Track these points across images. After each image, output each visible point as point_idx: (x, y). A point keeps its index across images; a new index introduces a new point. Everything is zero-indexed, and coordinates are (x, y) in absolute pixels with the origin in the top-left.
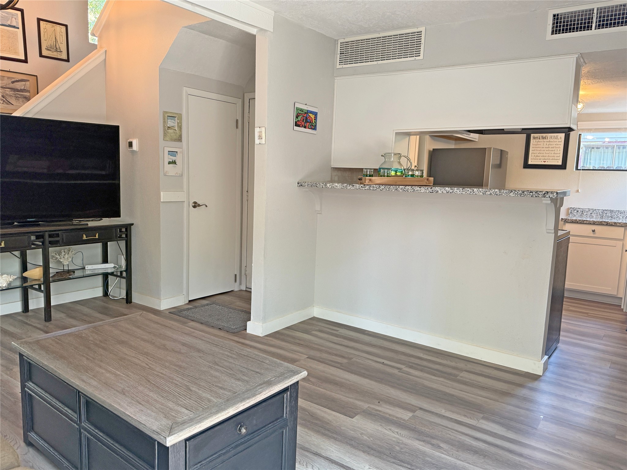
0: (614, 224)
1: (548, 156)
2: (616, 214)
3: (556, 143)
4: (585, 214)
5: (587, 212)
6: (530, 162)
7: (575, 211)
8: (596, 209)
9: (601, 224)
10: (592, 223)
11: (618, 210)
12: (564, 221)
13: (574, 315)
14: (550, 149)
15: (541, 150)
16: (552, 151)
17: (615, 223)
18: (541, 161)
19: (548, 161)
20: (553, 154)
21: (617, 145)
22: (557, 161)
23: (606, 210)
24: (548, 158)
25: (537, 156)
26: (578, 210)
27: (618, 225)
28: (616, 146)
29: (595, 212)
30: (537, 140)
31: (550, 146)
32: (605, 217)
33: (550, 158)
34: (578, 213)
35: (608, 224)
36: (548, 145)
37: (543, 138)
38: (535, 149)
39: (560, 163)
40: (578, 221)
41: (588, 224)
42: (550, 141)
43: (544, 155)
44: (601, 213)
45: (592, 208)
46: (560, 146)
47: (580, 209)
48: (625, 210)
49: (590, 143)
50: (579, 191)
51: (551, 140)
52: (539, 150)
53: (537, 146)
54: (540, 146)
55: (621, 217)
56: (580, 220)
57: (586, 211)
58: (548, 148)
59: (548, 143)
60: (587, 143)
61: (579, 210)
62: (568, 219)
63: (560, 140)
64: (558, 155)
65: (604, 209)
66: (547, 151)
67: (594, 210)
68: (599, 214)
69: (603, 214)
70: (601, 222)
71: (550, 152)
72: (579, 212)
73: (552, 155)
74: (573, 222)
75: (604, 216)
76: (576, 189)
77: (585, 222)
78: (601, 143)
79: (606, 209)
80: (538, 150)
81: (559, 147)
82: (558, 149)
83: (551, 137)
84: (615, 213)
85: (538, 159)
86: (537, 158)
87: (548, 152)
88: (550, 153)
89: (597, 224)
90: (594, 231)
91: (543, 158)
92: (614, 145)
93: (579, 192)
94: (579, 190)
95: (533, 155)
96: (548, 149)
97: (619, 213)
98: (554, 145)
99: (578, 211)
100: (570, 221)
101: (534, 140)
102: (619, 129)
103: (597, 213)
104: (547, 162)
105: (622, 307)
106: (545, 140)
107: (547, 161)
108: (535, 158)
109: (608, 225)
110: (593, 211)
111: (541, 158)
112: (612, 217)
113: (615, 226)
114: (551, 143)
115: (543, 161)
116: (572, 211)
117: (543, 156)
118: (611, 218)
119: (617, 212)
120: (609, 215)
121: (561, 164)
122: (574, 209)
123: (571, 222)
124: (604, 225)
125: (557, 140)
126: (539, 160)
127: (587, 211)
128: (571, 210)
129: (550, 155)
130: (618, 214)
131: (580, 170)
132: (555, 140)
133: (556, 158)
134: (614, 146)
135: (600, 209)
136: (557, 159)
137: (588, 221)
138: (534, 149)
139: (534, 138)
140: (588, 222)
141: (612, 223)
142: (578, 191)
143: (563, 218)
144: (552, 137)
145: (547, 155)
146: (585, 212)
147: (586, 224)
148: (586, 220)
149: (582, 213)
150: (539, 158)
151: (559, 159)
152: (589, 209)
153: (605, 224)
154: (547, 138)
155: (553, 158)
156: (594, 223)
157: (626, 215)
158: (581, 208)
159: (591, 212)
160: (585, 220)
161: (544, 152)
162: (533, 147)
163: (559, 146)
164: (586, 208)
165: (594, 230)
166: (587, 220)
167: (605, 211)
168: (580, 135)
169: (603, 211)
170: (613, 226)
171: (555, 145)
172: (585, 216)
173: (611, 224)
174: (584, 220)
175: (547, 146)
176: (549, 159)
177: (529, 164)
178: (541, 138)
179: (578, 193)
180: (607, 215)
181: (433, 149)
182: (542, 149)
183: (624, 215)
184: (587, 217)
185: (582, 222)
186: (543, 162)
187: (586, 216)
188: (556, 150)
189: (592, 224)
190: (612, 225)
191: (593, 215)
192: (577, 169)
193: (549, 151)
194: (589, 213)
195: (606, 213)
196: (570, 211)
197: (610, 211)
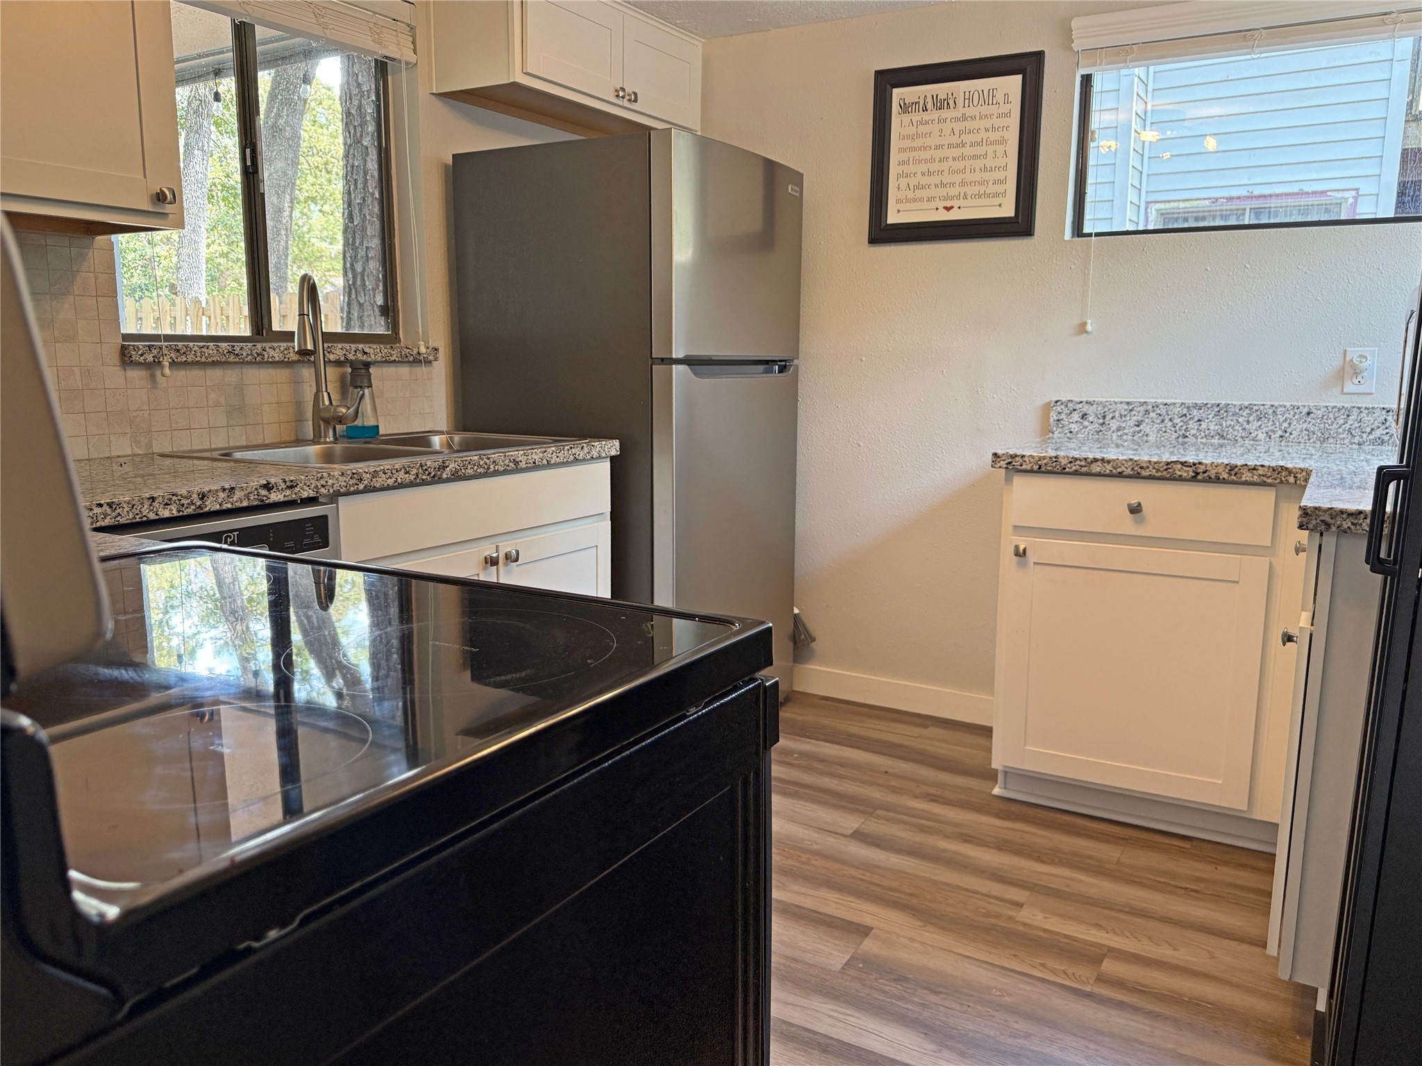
0: (1226, 476)
1: (963, 183)
2: (1241, 420)
3: (987, 123)
4: (1114, 425)
5: (1121, 416)
6: (894, 217)
7: (1076, 417)
8: (1159, 401)
9: (1166, 474)
10: (1129, 471)
11: (1246, 403)
12: (1003, 464)
13: (1025, 988)
14: (968, 151)
15: (932, 160)
16: (975, 157)
17: (1232, 469)
18: (933, 205)
19: (961, 202)
20: (978, 170)
21: (1253, 206)
22: (996, 201)
23: (1199, 407)
24: (963, 190)
25: (919, 187)
26: (1086, 408)
27: (1244, 479)
28: (1251, 209)
29: (1153, 415)
30: (916, 117)
31: (967, 138)
32: (1197, 438)
33: (971, 190)
34: (1086, 423)
35: (1198, 475)
36: (957, 133)
37: (940, 104)
38: (912, 154)
39: (1008, 211)
40: (1064, 462)
41: (1111, 476)
42: (964, 118)
43: (947, 179)
44: (1177, 420)
45: (1142, 400)
46: (1005, 134)
47: (1095, 406)
48: (1276, 404)
49: (1176, 205)
50: (1089, 328)
51: (970, 111)
52: (926, 161)
53: (918, 142)
54: (928, 142)
55: (1262, 436)
56: (1076, 459)
57: (1117, 415)
58: (958, 146)
59: (958, 126)
60: (1167, 206)
61: (1090, 410)
62: (1023, 456)
63: (1004, 108)
64: (1000, 175)
65: (1189, 402)
66: (954, 159)
67: (1150, 407)
68: (1170, 424)
69: (1186, 423)
70: (1168, 464)
71: (968, 163)
72: (1091, 419)
73: (978, 176)
74: (1043, 469)
75: (1193, 432)
76: (1077, 321)
77: (1096, 468)
78: (1207, 202)
79: (1199, 402)
80: (920, 162)
81: (1003, 141)
82: (1000, 149)
83: (969, 99)
84: (1235, 418)
85: (921, 200)
86: (919, 193)
87: (960, 165)
88: (968, 170)
89: (1151, 478)
90: (1135, 510)
91: (942, 192)
92: (1243, 207)
93: (1086, 332)
94: (1085, 324)
95: (904, 182)
96: (957, 152)
97: (1251, 419)
98: (983, 134)
99: (1084, 416)
100: (1029, 467)
101: (906, 118)
102: (1245, 37)
103: (1163, 421)
104: (956, 208)
105: (1272, 949)
106: (945, 113)
107: (955, 203)
108: (910, 195)
109: (1199, 477)
110: (1147, 412)
111: (933, 192)
112: (1222, 437)
113: (1233, 483)
114: (970, 124)
115: (941, 204)
116: (1063, 416)
117: (943, 185)
118: (1222, 441)
119: (1245, 414)
120: (1212, 428)
121: (1013, 214)
122: (1070, 406)
123: (1036, 467)
124: (1180, 479)
125: (992, 109)
126: (925, 205)
127: (1123, 413)
128: (1059, 413)
129: (968, 177)
130: (1248, 422)
131: (1090, 235)
132: (985, 109)
133: (992, 189)
134: (1245, 209)
135: (1174, 401)
136: (996, 195)
137: (1109, 462)
138: (904, 156)
139: (905, 108)
140: (1109, 468)
141: (1220, 469)
142: (1082, 329)
143: (1000, 452)
144: (971, 99)
145: (957, 178)
146: (1113, 418)
147: (1099, 475)
148: (1098, 456)
149: (1101, 421)
150: (924, 193)
151: (1004, 194)
152: (1128, 403)
153: (1185, 474)
154: (951, 103)
155: (982, 189)
156: (1137, 473)
157: (1281, 425)
158: (1096, 399)
159: (1140, 418)
160: (1096, 460)
161: (944, 166)
162: (902, 150)
163: (1001, 133)
164: (1116, 400)
165: (1139, 504)
166: (1103, 460)
167: (1195, 412)
168: (1087, 80)
169: (1185, 411)
170: (1224, 482)
171: (987, 130)
172: (1115, 437)
173: (1212, 473)
174: (1091, 456)
175: (955, 139)
176: (965, 197)
177: (889, 222)
178: (929, 106)
179: (1085, 335)
180: (1204, 425)
181: (454, 156)
182: (938, 154)
183: (1274, 424)
184: (1125, 437)
185: (1084, 469)
186: (941, 209)
187: (1119, 433)
188: (990, 155)
189: (1130, 477)
190: (1217, 480)
191: (1147, 430)
192: (1078, 231)
193: (963, 159)
194: (1132, 423)
195: (1199, 420)
196: (1053, 416)
197: (1217, 409)
